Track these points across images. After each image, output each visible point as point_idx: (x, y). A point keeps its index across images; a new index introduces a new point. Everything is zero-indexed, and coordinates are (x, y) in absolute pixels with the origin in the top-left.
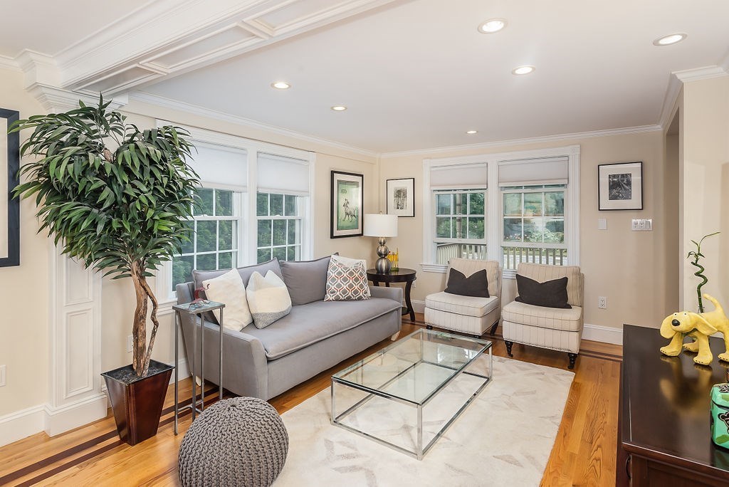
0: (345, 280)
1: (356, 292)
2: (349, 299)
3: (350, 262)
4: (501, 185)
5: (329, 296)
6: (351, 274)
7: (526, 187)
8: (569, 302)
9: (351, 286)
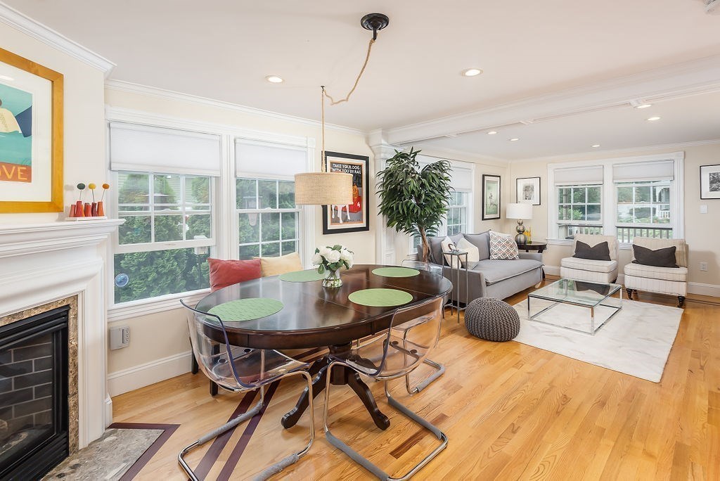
0: (504, 246)
1: (511, 255)
2: (507, 259)
3: (505, 236)
4: (615, 181)
5: (493, 257)
6: (508, 242)
7: (636, 183)
8: (678, 263)
9: (508, 250)
